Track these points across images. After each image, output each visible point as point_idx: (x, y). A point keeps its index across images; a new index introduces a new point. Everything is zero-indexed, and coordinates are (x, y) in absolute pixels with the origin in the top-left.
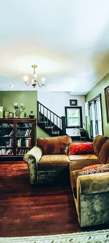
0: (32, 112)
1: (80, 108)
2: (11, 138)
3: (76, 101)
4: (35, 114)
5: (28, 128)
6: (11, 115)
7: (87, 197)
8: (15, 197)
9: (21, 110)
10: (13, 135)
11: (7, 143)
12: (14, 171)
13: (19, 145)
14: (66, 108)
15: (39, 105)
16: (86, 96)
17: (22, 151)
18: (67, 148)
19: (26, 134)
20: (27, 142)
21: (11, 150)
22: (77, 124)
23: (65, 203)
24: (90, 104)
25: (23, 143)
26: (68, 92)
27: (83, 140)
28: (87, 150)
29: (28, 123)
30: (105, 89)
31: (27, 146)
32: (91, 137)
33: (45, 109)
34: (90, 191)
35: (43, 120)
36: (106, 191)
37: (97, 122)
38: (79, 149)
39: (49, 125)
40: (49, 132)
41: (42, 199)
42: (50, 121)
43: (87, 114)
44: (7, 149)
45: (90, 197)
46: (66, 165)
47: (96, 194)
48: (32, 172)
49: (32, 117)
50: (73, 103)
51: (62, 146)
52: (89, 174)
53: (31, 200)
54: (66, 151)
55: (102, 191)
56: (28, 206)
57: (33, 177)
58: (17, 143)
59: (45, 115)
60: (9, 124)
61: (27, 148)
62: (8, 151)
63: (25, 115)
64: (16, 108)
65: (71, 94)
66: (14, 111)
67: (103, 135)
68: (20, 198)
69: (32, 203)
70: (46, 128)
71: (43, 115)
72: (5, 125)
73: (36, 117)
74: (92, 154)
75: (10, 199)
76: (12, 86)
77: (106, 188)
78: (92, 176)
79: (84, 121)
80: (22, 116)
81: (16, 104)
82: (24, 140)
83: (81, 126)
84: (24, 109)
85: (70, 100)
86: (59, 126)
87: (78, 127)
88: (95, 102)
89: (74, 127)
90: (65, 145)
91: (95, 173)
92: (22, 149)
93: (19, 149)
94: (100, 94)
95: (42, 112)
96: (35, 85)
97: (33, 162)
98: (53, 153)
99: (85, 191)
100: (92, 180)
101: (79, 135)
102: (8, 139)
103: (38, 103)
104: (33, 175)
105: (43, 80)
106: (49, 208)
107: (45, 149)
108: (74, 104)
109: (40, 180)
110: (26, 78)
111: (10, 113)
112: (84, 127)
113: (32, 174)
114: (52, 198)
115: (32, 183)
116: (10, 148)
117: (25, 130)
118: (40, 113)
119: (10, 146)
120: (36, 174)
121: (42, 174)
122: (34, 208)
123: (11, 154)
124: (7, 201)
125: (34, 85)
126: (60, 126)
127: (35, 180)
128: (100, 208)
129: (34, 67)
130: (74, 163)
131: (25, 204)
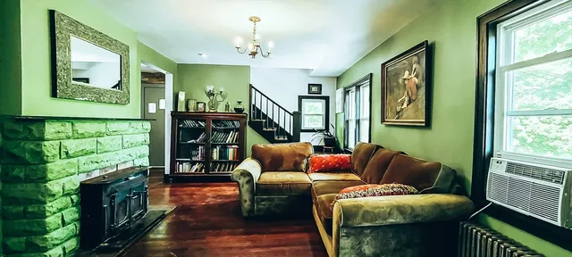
0: (239, 103)
1: (327, 99)
2: (202, 145)
3: (320, 86)
4: (245, 106)
5: (232, 130)
6: (201, 106)
7: (353, 231)
8: (218, 235)
9: (219, 98)
10: (205, 140)
11: (194, 152)
12: (208, 197)
13: (216, 156)
14: (301, 98)
15: (253, 90)
16: (339, 79)
17: (220, 167)
18: (305, 161)
19: (229, 140)
20: (231, 153)
21: (201, 165)
22: (320, 125)
23: (305, 244)
24: (346, 92)
25: (223, 154)
26: (307, 71)
27: (328, 151)
28: (340, 165)
29: (232, 121)
30: (383, 65)
31: (230, 158)
32: (344, 147)
33: (264, 99)
34: (357, 222)
35: (259, 117)
36: (384, 223)
37: (358, 122)
38: (327, 164)
39: (271, 126)
40: (270, 137)
41: (266, 239)
42: (271, 121)
43: (339, 109)
44: (193, 163)
45: (357, 232)
46: (305, 187)
47: (368, 227)
48: (246, 196)
49: (239, 111)
50: (314, 89)
51: (297, 158)
52: (355, 197)
53: (247, 240)
54: (303, 166)
55: (378, 223)
56: (241, 248)
57: (246, 205)
58: (212, 153)
59: (264, 110)
60: (197, 121)
61: (230, 162)
62: (196, 167)
63: (227, 107)
64: (210, 94)
65: (312, 74)
66: (207, 100)
67: (370, 141)
68: (225, 238)
69: (248, 244)
70: (265, 129)
71: (259, 111)
72: (189, 123)
73: (246, 111)
74: (350, 172)
75: (210, 239)
76: (204, 56)
77: (386, 219)
78: (361, 201)
79: (332, 121)
80: (221, 109)
81: (209, 88)
82: (224, 147)
83: (327, 128)
84: (224, 97)
85: (309, 85)
86: (287, 130)
87: (321, 131)
88: (358, 88)
89: (313, 131)
90: (302, 156)
91: (365, 196)
92: (221, 163)
93: (215, 163)
94: (371, 74)
95: (258, 106)
96: (256, 53)
97: (247, 182)
98: (281, 169)
99: (350, 223)
100: (362, 206)
101: (323, 144)
102: (195, 146)
103: (251, 87)
104: (248, 203)
105: (271, 45)
106: (279, 251)
107: (267, 162)
108: (315, 92)
109: (259, 210)
110: (239, 41)
111: (198, 103)
112: (332, 131)
113: (246, 201)
114: (280, 237)
115: (245, 214)
116: (199, 162)
117: (227, 131)
118: (254, 106)
119: (199, 158)
120: (252, 200)
121: (263, 200)
122: (253, 251)
123: (201, 171)
124: (204, 241)
125: (254, 54)
126: (289, 129)
127: (251, 211)
128: (372, 250)
129: (254, 20)
130: (321, 184)
131: (238, 245)
